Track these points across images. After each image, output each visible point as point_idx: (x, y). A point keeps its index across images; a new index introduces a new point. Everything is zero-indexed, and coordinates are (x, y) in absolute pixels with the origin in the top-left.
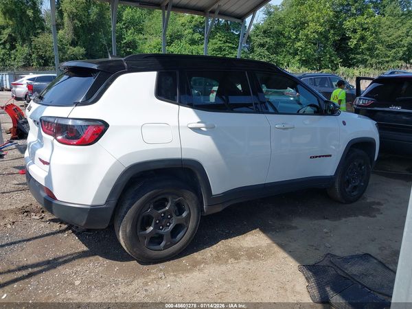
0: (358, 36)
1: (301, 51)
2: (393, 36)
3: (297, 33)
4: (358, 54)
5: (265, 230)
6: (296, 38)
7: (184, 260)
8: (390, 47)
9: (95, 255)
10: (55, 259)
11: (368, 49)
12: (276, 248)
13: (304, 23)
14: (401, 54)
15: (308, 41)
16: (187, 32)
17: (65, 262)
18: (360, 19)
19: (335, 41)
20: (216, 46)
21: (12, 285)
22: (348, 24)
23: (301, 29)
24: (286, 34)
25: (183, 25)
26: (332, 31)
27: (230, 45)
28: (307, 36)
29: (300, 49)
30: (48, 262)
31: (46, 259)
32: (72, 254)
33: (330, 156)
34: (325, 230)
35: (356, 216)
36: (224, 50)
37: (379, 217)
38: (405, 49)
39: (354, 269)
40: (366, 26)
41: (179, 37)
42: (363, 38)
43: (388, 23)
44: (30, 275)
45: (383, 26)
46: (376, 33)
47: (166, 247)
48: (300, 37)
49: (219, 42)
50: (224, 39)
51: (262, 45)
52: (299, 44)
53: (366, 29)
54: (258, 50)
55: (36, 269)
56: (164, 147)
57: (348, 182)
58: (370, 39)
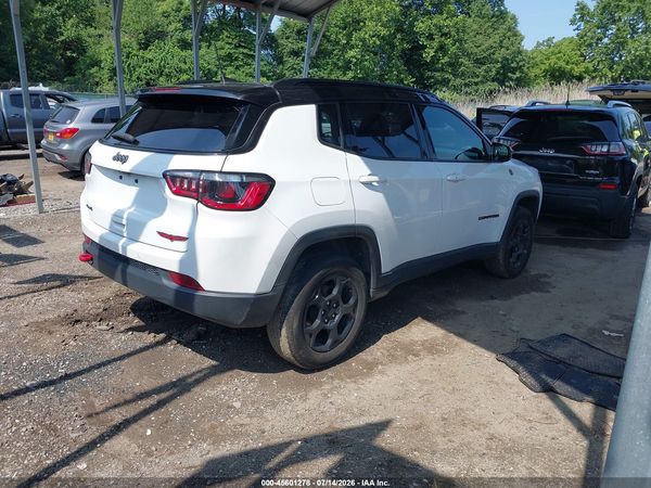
0: (435, 44)
1: (355, 64)
2: (483, 47)
3: (349, 36)
4: (438, 71)
5: (430, 317)
6: (347, 43)
7: (353, 363)
8: (479, 62)
9: (232, 369)
10: (179, 380)
11: (450, 64)
12: (456, 339)
13: (358, 22)
14: (494, 73)
15: (366, 48)
16: (172, 27)
17: (198, 382)
18: (437, 19)
19: (403, 51)
20: (222, 53)
21: (147, 418)
22: (421, 26)
23: (355, 30)
24: (333, 37)
25: (166, 15)
26: (399, 36)
27: (245, 51)
28: (363, 40)
29: (354, 60)
30: (173, 385)
31: (168, 381)
32: (200, 371)
33: (497, 216)
34: (501, 312)
35: (528, 293)
36: (236, 59)
37: (553, 291)
38: (499, 65)
39: (561, 352)
40: (446, 30)
41: (161, 35)
42: (442, 48)
43: (475, 27)
44: (161, 404)
45: (469, 31)
46: (460, 41)
47: (332, 347)
48: (353, 42)
49: (228, 46)
50: (235, 41)
51: (296, 53)
52: (352, 53)
53: (446, 34)
54: (291, 61)
55: (163, 395)
56: (329, 210)
57: (512, 251)
58: (453, 49)
